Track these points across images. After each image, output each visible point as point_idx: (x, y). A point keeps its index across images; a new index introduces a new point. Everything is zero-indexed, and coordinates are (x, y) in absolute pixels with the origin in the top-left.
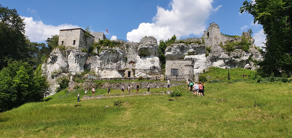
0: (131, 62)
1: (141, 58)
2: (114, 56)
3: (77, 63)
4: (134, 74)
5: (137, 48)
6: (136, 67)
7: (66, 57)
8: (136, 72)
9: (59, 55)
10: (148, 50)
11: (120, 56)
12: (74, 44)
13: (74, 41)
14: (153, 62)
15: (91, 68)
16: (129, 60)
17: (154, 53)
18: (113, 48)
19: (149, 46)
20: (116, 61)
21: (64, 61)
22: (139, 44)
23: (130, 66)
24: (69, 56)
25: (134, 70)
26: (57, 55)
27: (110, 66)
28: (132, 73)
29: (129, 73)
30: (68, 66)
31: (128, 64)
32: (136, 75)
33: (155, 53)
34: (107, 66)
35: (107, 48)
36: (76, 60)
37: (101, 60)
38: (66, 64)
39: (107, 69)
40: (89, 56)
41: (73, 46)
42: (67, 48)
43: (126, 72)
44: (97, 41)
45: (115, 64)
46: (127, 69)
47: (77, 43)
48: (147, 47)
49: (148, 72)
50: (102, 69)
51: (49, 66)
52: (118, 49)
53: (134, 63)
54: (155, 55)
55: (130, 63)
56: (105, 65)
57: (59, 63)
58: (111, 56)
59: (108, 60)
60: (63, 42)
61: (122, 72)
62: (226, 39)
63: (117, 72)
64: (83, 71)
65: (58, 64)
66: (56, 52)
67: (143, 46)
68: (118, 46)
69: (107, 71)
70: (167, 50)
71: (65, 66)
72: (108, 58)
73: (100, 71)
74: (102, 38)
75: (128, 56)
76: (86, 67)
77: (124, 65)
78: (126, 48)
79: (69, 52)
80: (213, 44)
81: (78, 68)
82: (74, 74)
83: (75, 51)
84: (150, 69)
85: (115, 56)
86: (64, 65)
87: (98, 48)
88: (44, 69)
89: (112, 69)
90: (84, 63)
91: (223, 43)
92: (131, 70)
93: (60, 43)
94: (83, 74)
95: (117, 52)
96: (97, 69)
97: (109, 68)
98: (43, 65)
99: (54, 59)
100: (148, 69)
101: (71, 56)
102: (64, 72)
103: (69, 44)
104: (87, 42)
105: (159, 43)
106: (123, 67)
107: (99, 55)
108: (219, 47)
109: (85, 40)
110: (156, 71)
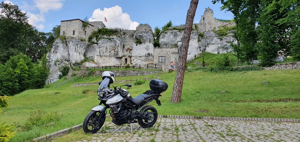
0: (128, 49)
1: (137, 45)
2: (112, 44)
3: (76, 52)
5: (133, 36)
6: (133, 55)
7: (67, 47)
8: (132, 59)
9: (61, 45)
10: (143, 38)
11: (117, 44)
12: (74, 34)
13: (74, 31)
15: (91, 56)
16: (126, 47)
17: (149, 40)
18: (111, 36)
19: (144, 34)
20: (114, 49)
21: (65, 50)
22: (135, 31)
23: (127, 53)
24: (70, 45)
25: (130, 57)
26: (59, 45)
27: (108, 54)
28: (129, 60)
29: (126, 59)
30: (69, 55)
31: (125, 51)
32: (132, 62)
35: (105, 36)
36: (75, 49)
37: (99, 48)
38: (67, 53)
39: (105, 56)
40: (88, 45)
41: (72, 36)
42: (68, 38)
43: (123, 59)
44: (96, 30)
45: (113, 51)
46: (124, 56)
47: (76, 33)
48: (141, 35)
49: (143, 58)
50: (101, 57)
51: (52, 55)
52: (115, 37)
53: (131, 50)
54: (150, 42)
55: (127, 51)
56: (103, 53)
57: (61, 52)
58: (109, 44)
59: (106, 48)
60: (64, 32)
61: (119, 59)
62: (220, 24)
63: (115, 59)
64: (82, 58)
67: (138, 34)
68: (115, 35)
69: (106, 59)
70: (161, 37)
72: (106, 46)
73: (99, 59)
74: (100, 27)
75: (125, 44)
76: (86, 55)
77: (122, 52)
78: (123, 36)
79: (69, 42)
80: (207, 30)
81: (78, 57)
82: (74, 62)
83: (74, 40)
84: (146, 56)
86: (65, 54)
87: (97, 37)
88: (48, 58)
90: (83, 52)
91: (217, 28)
92: (127, 57)
93: (61, 34)
94: (82, 62)
95: (114, 41)
96: (96, 57)
97: (108, 56)
100: (144, 56)
102: (66, 60)
103: (69, 34)
104: (86, 31)
105: (154, 30)
106: (120, 55)
107: (98, 44)
108: (212, 33)
109: (84, 30)
110: (151, 57)
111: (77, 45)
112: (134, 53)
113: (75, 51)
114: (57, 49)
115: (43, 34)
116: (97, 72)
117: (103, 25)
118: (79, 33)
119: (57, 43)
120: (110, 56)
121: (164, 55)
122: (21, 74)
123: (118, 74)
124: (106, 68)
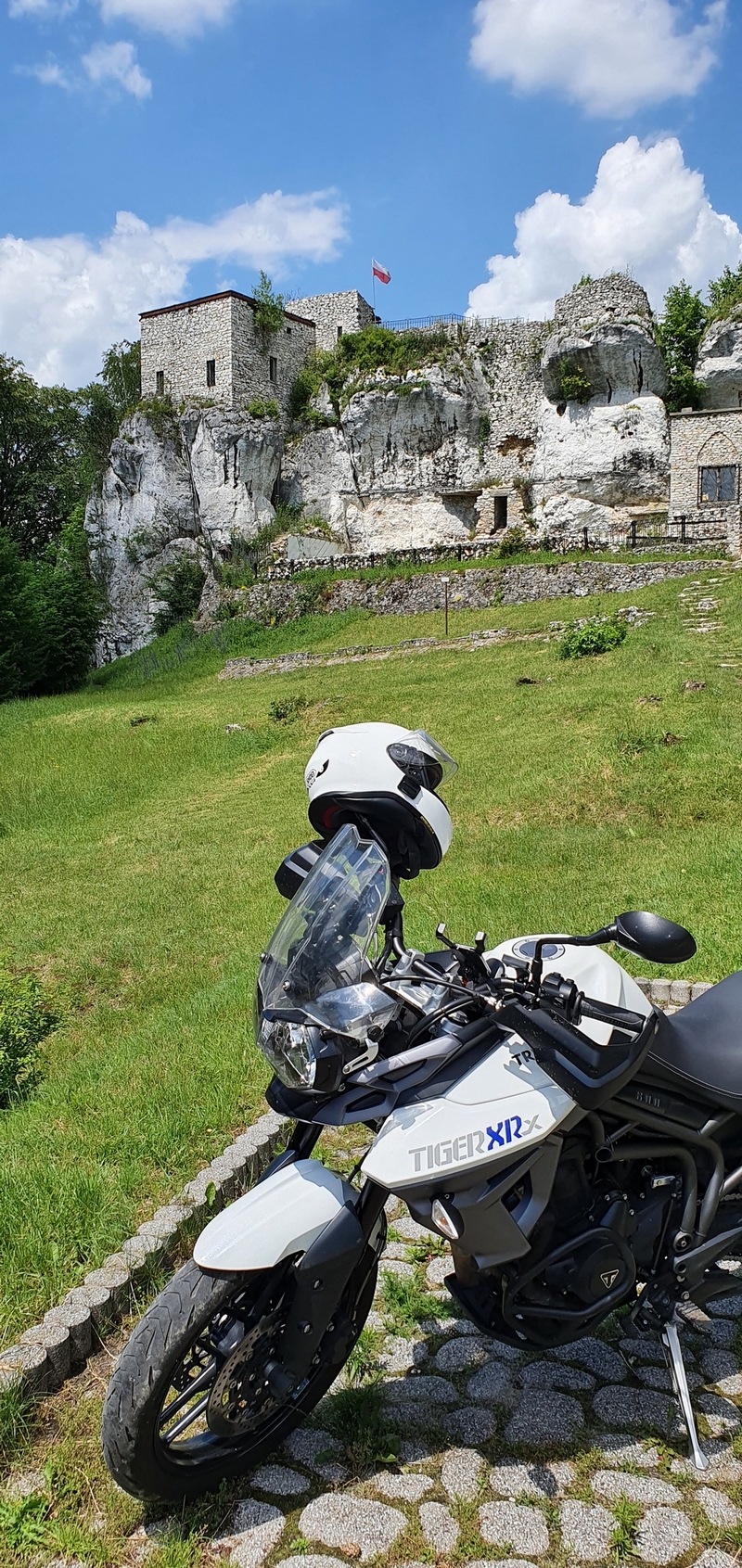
0: (512, 441)
1: (561, 410)
2: (419, 421)
3: (231, 482)
4: (529, 507)
5: (537, 357)
6: (538, 470)
7: (184, 455)
8: (537, 498)
9: (150, 449)
10: (597, 363)
11: (448, 416)
12: (211, 381)
13: (211, 365)
14: (627, 427)
15: (307, 497)
16: (500, 431)
17: (632, 375)
18: (410, 374)
19: (600, 337)
20: (429, 444)
21: (174, 476)
22: (548, 327)
23: (503, 466)
24: (195, 447)
25: (525, 488)
26: (139, 448)
27: (399, 478)
28: (515, 505)
29: (501, 503)
30: (195, 499)
31: (493, 454)
32: (538, 514)
33: (641, 375)
34: (385, 481)
35: (379, 377)
36: (225, 466)
37: (352, 448)
38: (184, 490)
39: (387, 494)
40: (293, 434)
41: (205, 392)
42: (182, 409)
43: (485, 504)
44: (327, 344)
45: (427, 460)
46: (489, 484)
47: (225, 375)
48: (588, 344)
49: (601, 488)
50: (364, 500)
51: (112, 508)
52: (432, 375)
53: (527, 443)
54: (640, 384)
55: (503, 449)
56: (373, 477)
57: (154, 488)
58: (402, 420)
59: (389, 444)
60: (160, 374)
61: (461, 502)
63: (439, 506)
64: (267, 516)
65: (151, 494)
66: (134, 435)
67: (570, 343)
68: (436, 361)
69: (391, 507)
70: (708, 344)
71: (181, 504)
72: (390, 435)
73: (352, 510)
74: (350, 326)
75: (491, 409)
76: (282, 495)
77: (475, 461)
78: (478, 365)
79: (191, 427)
81: (243, 509)
82: (223, 538)
83: (215, 417)
84: (615, 473)
85: (422, 418)
86: (177, 497)
87: (335, 385)
88: (93, 528)
89: (412, 494)
90: (268, 479)
92: (507, 489)
93: (148, 386)
94: (267, 536)
95: (429, 396)
96: (335, 502)
97: (398, 491)
98: (90, 506)
99: (132, 467)
100: (604, 475)
101: (204, 447)
102: (183, 532)
103: (187, 384)
104: (273, 360)
105: (660, 310)
106: (467, 476)
107: (340, 426)
109: (263, 352)
110: (648, 479)
111: (233, 441)
112: (543, 462)
113: (226, 478)
114: (135, 475)
115: (61, 396)
116: (349, 590)
117: (367, 314)
118: (240, 370)
119: (131, 441)
120: (412, 492)
121: (730, 460)
123: (457, 596)
124: (391, 564)
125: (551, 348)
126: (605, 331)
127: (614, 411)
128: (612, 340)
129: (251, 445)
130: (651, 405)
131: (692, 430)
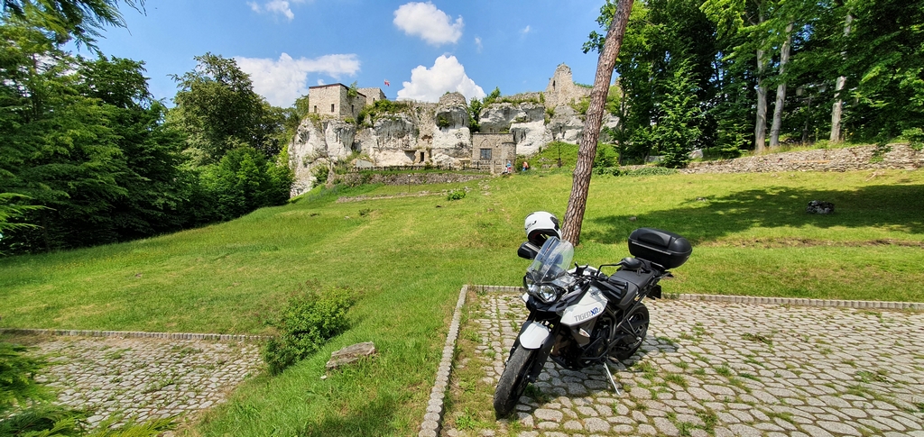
0: (426, 136)
1: (440, 129)
2: (398, 128)
3: (339, 142)
4: (430, 156)
5: (434, 113)
6: (433, 146)
7: (323, 132)
8: (433, 154)
9: (312, 130)
10: (451, 116)
11: (407, 128)
12: (333, 110)
13: (333, 105)
14: (459, 135)
15: (363, 148)
16: (422, 133)
17: (461, 121)
18: (396, 114)
19: (452, 109)
20: (401, 135)
21: (319, 139)
22: (437, 105)
23: (423, 144)
24: (327, 130)
25: (430, 150)
26: (308, 129)
27: (392, 145)
28: (426, 155)
29: (422, 154)
30: (326, 146)
31: (420, 140)
32: (433, 158)
33: (463, 121)
34: (387, 145)
35: (386, 114)
36: (337, 137)
37: (377, 135)
38: (323, 143)
39: (388, 149)
40: (358, 128)
41: (331, 114)
42: (323, 118)
43: (418, 154)
44: (370, 103)
45: (400, 140)
46: (419, 148)
47: (337, 109)
48: (448, 111)
49: (452, 152)
50: (380, 150)
51: (298, 147)
52: (402, 115)
53: (430, 137)
54: (463, 124)
55: (423, 139)
56: (384, 144)
57: (313, 142)
58: (393, 128)
59: (389, 134)
60: (316, 107)
61: (410, 153)
62: (581, 93)
63: (404, 154)
64: (350, 153)
65: (311, 144)
66: (306, 125)
67: (443, 110)
68: (404, 111)
69: (389, 153)
70: (482, 114)
71: (322, 147)
72: (389, 132)
73: (377, 153)
74: (378, 99)
75: (420, 127)
76: (354, 147)
77: (415, 141)
78: (416, 114)
79: (326, 124)
80: (560, 104)
81: (343, 149)
82: (336, 159)
83: (334, 122)
84: (455, 148)
85: (399, 128)
86: (321, 145)
87: (372, 115)
88: (291, 153)
89: (396, 150)
90: (350, 142)
91: (576, 99)
92: (424, 150)
93: (311, 110)
94: (350, 159)
95: (401, 121)
96: (372, 150)
97: (391, 148)
98: (290, 146)
99: (305, 136)
100: (452, 148)
101: (330, 131)
102: (321, 156)
103: (325, 111)
104: (353, 106)
105: (469, 103)
106: (412, 146)
107: (373, 128)
108: (568, 108)
109: (350, 103)
110: (465, 150)
111: (340, 129)
112: (435, 143)
113: (337, 141)
115: (280, 110)
116: (377, 177)
117: (382, 95)
118: (342, 108)
119: (305, 127)
121: (489, 147)
122: (248, 180)
123: (412, 181)
124: (391, 170)
125: (438, 111)
126: (454, 108)
127: (455, 131)
128: (455, 110)
129: (345, 131)
130: (466, 130)
131: (478, 138)
